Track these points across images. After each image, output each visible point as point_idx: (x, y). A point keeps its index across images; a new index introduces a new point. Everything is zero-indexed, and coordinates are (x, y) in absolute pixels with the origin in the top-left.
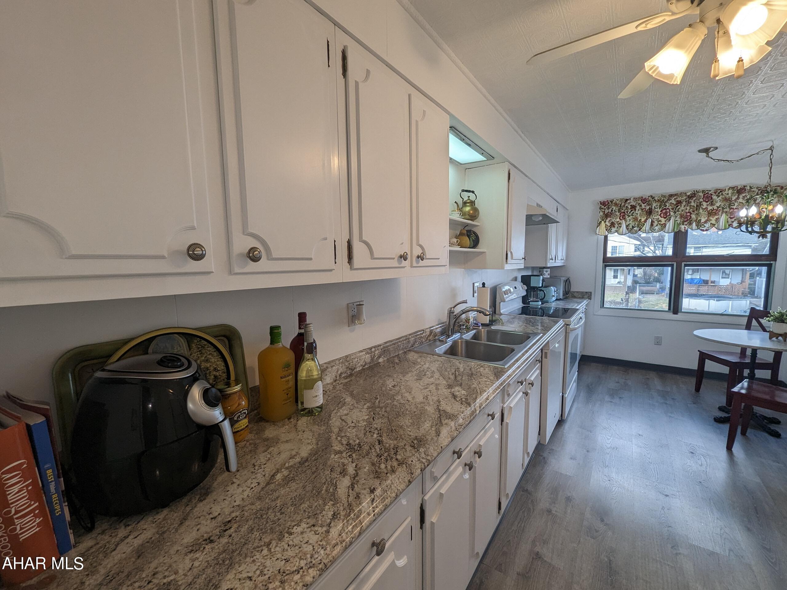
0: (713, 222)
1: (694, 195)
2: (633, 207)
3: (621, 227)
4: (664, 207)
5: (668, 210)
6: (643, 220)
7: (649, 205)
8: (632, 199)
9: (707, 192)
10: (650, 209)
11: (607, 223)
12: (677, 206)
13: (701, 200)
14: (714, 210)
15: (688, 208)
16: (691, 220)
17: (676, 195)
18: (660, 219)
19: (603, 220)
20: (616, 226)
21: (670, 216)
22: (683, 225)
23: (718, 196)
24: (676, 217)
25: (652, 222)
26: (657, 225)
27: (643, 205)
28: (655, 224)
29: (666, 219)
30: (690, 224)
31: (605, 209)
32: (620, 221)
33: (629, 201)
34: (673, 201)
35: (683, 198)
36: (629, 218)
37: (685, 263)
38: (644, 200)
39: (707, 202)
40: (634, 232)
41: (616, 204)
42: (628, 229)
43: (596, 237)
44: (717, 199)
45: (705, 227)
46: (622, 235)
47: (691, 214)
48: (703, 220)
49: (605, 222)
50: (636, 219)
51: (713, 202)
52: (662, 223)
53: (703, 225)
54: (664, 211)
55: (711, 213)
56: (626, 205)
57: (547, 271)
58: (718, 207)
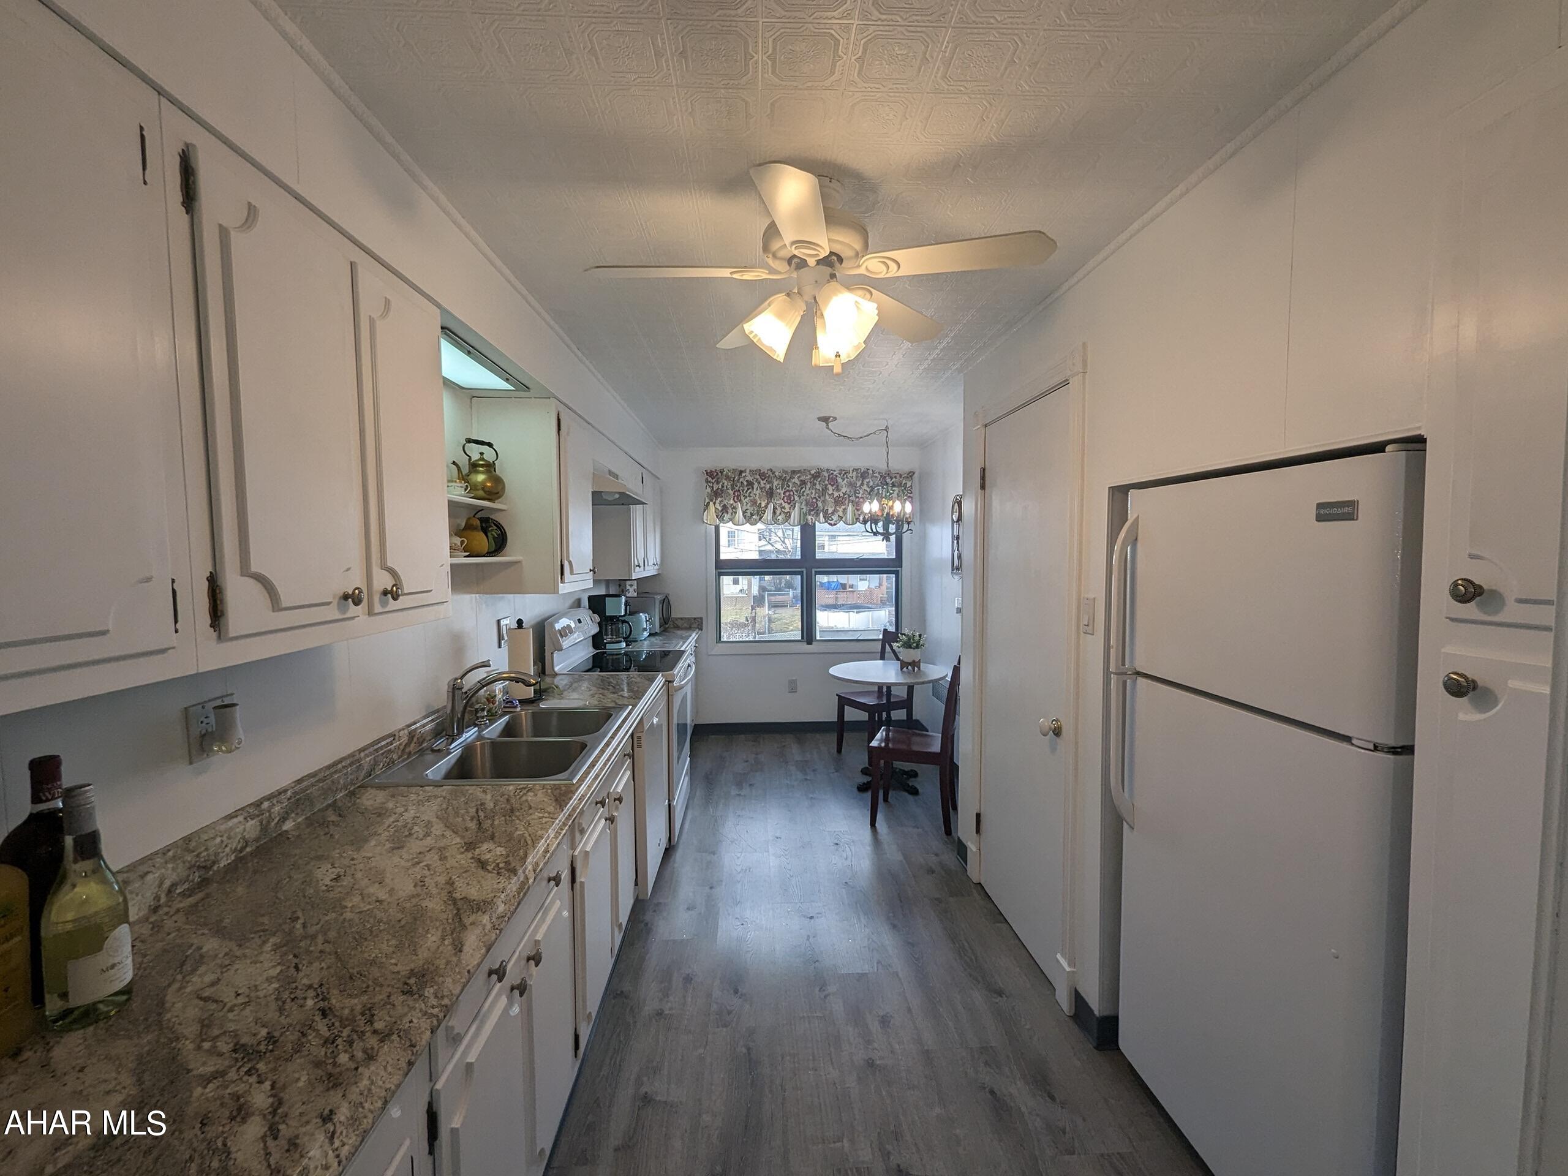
0: (841, 514)
1: (817, 475)
2: (750, 484)
3: (736, 513)
4: (787, 488)
5: (792, 493)
6: (763, 505)
7: (769, 483)
8: (748, 471)
9: (831, 472)
10: (771, 489)
11: (717, 506)
12: (802, 488)
13: (827, 482)
14: (840, 497)
15: (814, 491)
16: (817, 508)
17: (799, 471)
18: (784, 504)
19: (712, 500)
20: (730, 511)
21: (794, 502)
22: (810, 515)
23: (843, 479)
24: (801, 503)
25: (775, 508)
26: (780, 514)
27: (762, 482)
28: (778, 512)
29: (790, 506)
30: (818, 515)
31: (713, 483)
32: (735, 504)
33: (743, 474)
34: (796, 480)
35: (807, 477)
36: (746, 500)
37: (816, 570)
38: (763, 475)
39: (832, 485)
40: (755, 521)
41: (727, 478)
42: (745, 517)
43: (703, 527)
44: (843, 483)
45: (832, 519)
46: (739, 525)
47: (817, 500)
48: (830, 510)
49: (714, 504)
50: (754, 502)
51: (838, 486)
52: (786, 511)
53: (830, 517)
54: (787, 494)
55: (838, 502)
56: (741, 480)
57: (631, 586)
58: (844, 494)
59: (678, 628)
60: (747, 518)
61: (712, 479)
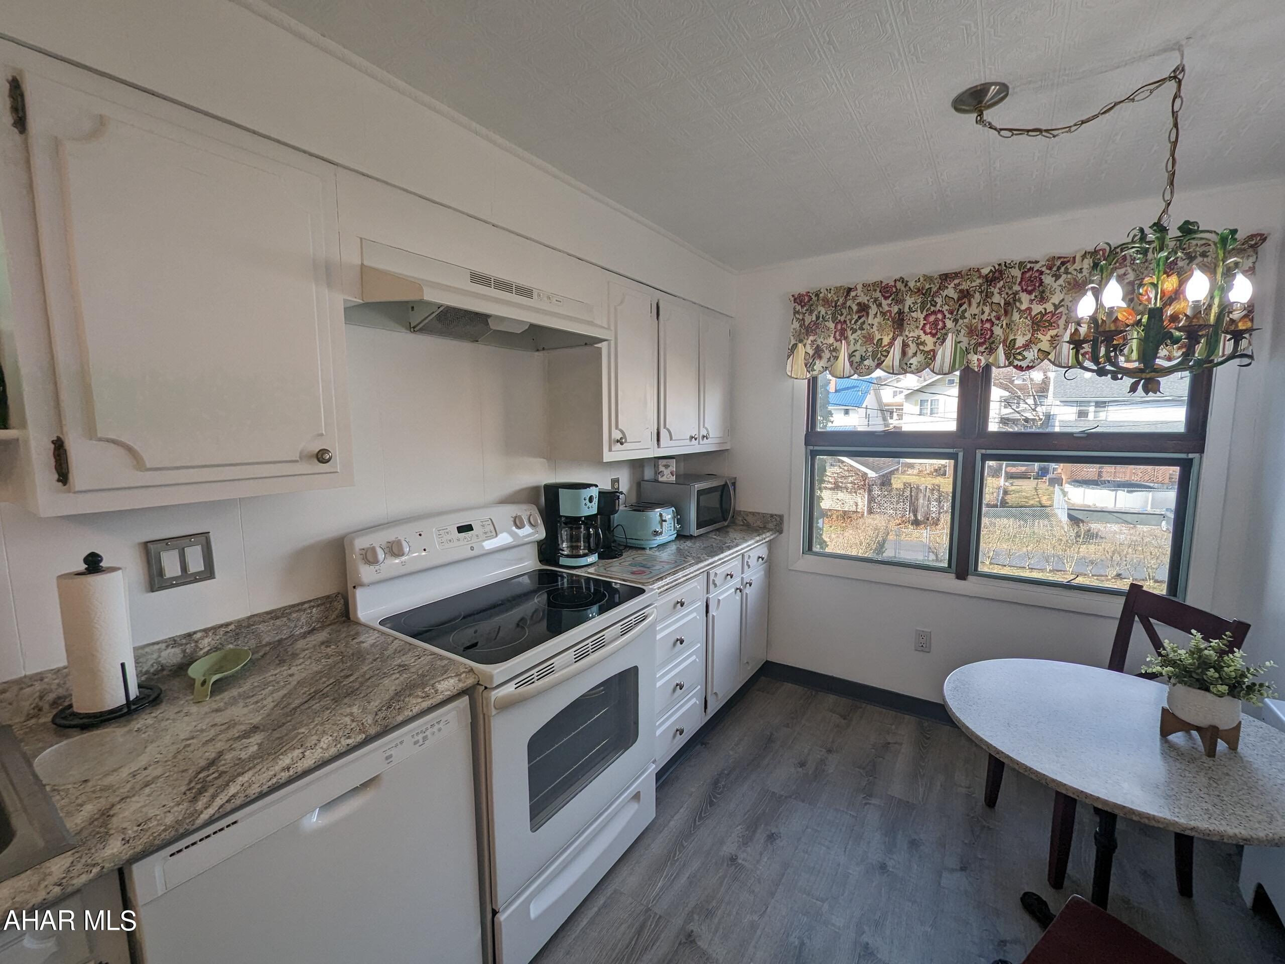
0: (1045, 345)
1: (996, 275)
3: (836, 358)
4: (933, 309)
5: (940, 316)
6: (886, 340)
7: (897, 302)
8: (860, 287)
9: (1029, 266)
11: (808, 348)
12: (961, 306)
13: (1017, 288)
14: (1046, 314)
15: (987, 310)
16: (992, 339)
17: (957, 275)
18: (924, 337)
19: (801, 341)
20: (826, 354)
21: (944, 331)
22: (976, 354)
23: (1057, 277)
24: (959, 332)
25: (905, 345)
26: (915, 354)
27: (885, 303)
28: (912, 348)
29: (935, 340)
30: (991, 351)
31: (804, 314)
32: (836, 344)
33: (853, 294)
34: (951, 292)
35: (974, 284)
36: (855, 336)
37: (984, 451)
38: (886, 290)
39: (1030, 293)
40: (864, 370)
41: (826, 302)
42: (852, 363)
44: (1055, 285)
45: (1024, 358)
46: (843, 377)
47: (993, 324)
48: (1020, 341)
49: (805, 346)
50: (869, 339)
51: (1043, 292)
52: (927, 349)
53: (1019, 354)
54: (932, 318)
55: (1040, 323)
56: (848, 303)
57: (669, 466)
58: (1056, 307)
60: (855, 365)
61: (802, 307)
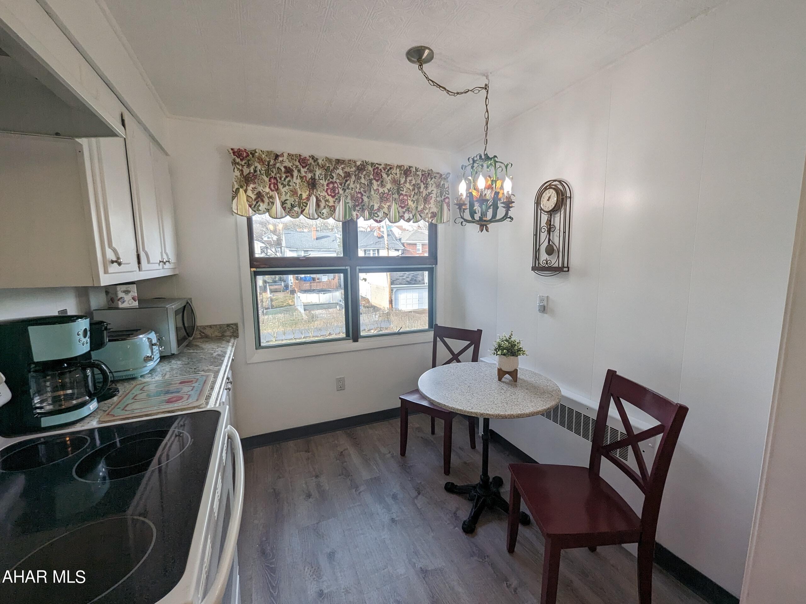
0: (386, 210)
1: (361, 168)
2: (289, 171)
3: (273, 203)
4: (331, 180)
5: (336, 185)
6: (304, 196)
7: (311, 171)
8: (286, 155)
9: (377, 165)
10: (313, 179)
11: (250, 193)
12: (346, 181)
14: (384, 193)
15: (358, 186)
16: (363, 204)
17: (344, 162)
18: (327, 197)
19: (242, 187)
20: (266, 200)
21: (339, 195)
22: (354, 211)
23: (388, 176)
24: (347, 197)
25: (318, 201)
26: (325, 207)
27: (303, 170)
28: (322, 204)
29: (334, 200)
30: (363, 210)
31: (243, 166)
32: (271, 193)
33: (280, 159)
34: (340, 171)
35: (352, 170)
36: (285, 189)
38: (303, 161)
39: (377, 181)
40: (295, 214)
41: (261, 160)
42: (284, 208)
43: (231, 220)
44: (387, 179)
45: (378, 216)
46: (277, 218)
47: (362, 195)
48: (376, 207)
49: (246, 191)
50: (294, 192)
51: (382, 182)
52: (330, 205)
53: (376, 213)
54: (331, 186)
55: (383, 198)
56: (278, 165)
57: (127, 292)
58: (389, 191)
59: (206, 338)
60: (287, 210)
61: (242, 160)
